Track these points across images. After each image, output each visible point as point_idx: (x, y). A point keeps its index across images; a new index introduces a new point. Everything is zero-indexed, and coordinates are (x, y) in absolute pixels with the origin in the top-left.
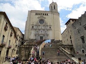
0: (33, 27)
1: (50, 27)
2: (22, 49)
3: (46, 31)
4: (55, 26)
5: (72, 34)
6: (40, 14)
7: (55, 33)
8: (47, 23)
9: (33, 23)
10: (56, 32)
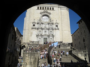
0: (34, 25)
1: (57, 26)
2: (27, 55)
3: (51, 31)
4: (63, 25)
5: (86, 36)
6: (43, 8)
7: (63, 33)
8: (53, 20)
9: (34, 19)
10: (65, 32)
